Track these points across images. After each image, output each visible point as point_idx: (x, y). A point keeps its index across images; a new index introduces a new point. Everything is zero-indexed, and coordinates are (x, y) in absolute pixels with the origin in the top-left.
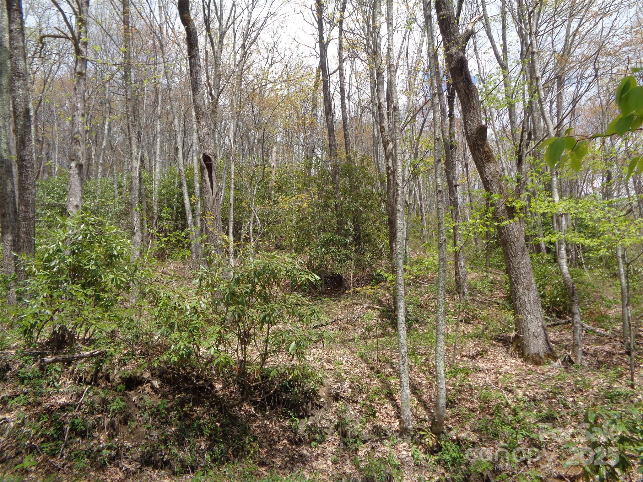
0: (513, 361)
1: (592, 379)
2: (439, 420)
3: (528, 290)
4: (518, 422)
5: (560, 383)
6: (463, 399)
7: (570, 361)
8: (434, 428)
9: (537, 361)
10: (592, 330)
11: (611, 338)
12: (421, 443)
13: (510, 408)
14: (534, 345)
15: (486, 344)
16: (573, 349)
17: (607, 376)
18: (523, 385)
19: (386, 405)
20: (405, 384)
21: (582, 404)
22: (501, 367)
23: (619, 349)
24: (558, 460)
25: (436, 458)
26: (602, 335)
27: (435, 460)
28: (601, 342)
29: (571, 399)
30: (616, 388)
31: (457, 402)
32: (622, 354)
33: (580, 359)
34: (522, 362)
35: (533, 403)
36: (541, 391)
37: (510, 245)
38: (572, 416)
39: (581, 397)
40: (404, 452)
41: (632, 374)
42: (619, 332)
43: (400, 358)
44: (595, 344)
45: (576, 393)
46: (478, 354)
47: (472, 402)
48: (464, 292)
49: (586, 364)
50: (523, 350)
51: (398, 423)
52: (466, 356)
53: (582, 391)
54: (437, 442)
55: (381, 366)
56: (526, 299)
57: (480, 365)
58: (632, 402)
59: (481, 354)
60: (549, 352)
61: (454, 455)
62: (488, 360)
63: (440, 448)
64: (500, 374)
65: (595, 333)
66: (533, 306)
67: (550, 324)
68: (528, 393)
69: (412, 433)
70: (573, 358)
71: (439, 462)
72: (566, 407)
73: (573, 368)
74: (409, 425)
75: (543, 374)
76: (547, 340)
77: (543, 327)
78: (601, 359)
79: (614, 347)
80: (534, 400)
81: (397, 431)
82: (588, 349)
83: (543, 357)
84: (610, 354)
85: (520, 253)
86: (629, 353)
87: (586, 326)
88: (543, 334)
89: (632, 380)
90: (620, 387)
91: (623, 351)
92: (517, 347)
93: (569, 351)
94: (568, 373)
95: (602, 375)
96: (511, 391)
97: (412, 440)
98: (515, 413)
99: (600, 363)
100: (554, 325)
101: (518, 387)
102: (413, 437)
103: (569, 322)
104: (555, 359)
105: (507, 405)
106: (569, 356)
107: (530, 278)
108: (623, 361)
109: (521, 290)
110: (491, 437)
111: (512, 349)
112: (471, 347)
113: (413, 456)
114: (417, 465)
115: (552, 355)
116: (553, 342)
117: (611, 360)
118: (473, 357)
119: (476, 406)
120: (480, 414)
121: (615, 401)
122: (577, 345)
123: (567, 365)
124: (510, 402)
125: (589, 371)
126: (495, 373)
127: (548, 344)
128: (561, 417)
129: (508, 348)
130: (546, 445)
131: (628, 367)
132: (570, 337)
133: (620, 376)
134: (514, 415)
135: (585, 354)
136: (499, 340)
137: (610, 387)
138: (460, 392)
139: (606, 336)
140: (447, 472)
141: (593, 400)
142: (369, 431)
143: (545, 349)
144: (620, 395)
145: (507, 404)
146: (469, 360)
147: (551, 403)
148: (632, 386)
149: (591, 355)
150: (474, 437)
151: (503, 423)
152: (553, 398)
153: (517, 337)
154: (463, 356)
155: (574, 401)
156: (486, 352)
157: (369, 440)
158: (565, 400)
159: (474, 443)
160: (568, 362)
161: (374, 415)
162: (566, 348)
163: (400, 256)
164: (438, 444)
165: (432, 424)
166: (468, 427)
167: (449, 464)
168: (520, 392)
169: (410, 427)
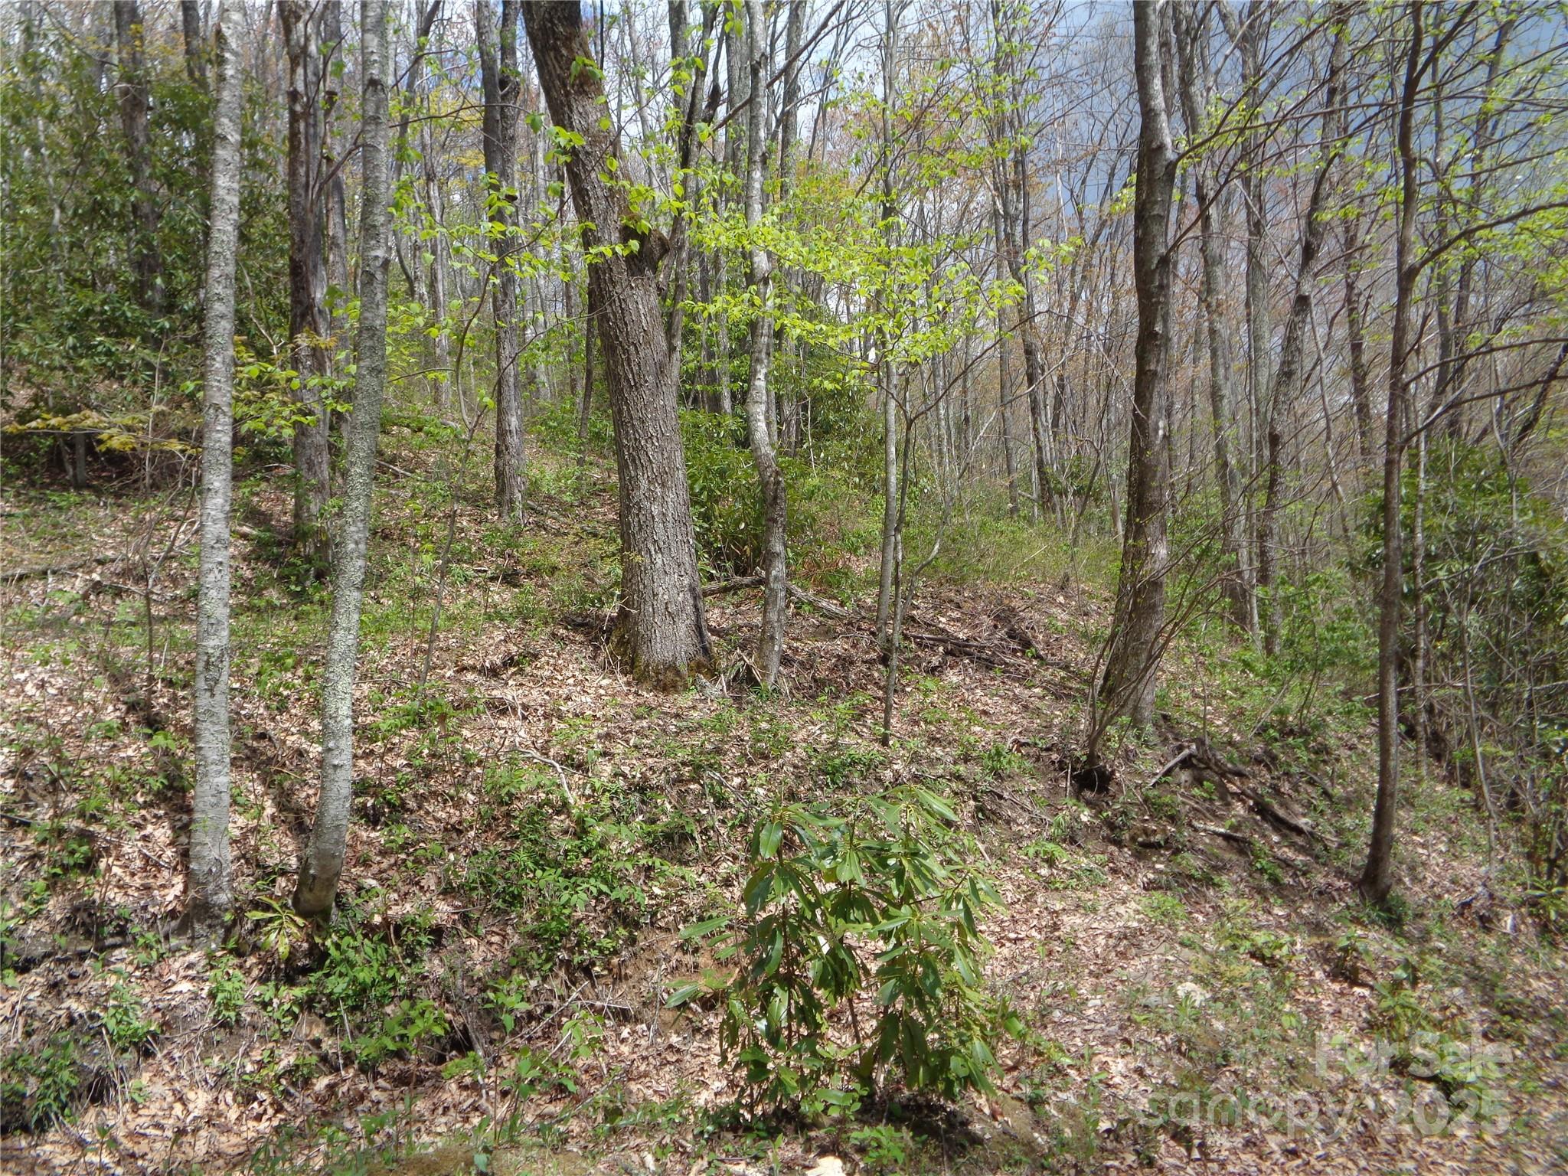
0: (605, 682)
1: (795, 726)
2: (323, 868)
3: (663, 485)
4: (586, 855)
5: (715, 737)
6: (434, 794)
7: (751, 680)
8: (306, 896)
9: (667, 681)
10: (810, 603)
11: (850, 623)
12: (256, 948)
13: (569, 816)
14: (664, 637)
15: (539, 638)
16: (760, 649)
17: (830, 716)
18: (619, 749)
19: (150, 829)
20: (213, 756)
21: (762, 791)
22: (568, 698)
23: (865, 649)
24: (679, 955)
25: (299, 992)
26: (832, 616)
27: (296, 1001)
28: (829, 634)
29: (737, 781)
30: (848, 746)
31: (412, 804)
32: (871, 662)
33: (775, 676)
34: (628, 684)
35: (635, 798)
36: (664, 763)
37: (626, 351)
38: (733, 827)
39: (762, 775)
40: (185, 986)
41: (887, 711)
42: (869, 609)
43: (200, 666)
44: (815, 636)
45: (751, 763)
46: (510, 661)
47: (459, 803)
48: (511, 501)
49: (786, 687)
50: (634, 651)
51: (180, 887)
52: (473, 668)
53: (766, 757)
54: (309, 938)
55: (174, 698)
56: (656, 509)
57: (510, 693)
58: (879, 779)
59: (518, 664)
60: (700, 657)
61: (365, 975)
62: (536, 680)
63: (319, 956)
64: (560, 718)
65: (817, 609)
66: (671, 531)
67: (714, 585)
68: (626, 769)
69: (228, 917)
70: (756, 673)
71: (308, 1004)
72: (721, 803)
73: (752, 697)
74: (219, 889)
75: (677, 716)
76: (698, 627)
77: (692, 590)
78: (823, 674)
79: (854, 646)
80: (641, 789)
81: (172, 914)
82: (796, 650)
83: (684, 670)
84: (845, 662)
85: (650, 379)
86: (884, 660)
87: (799, 592)
88: (689, 609)
89: (887, 725)
90: (858, 745)
91: (873, 655)
92: (621, 642)
93: (750, 655)
94: (740, 710)
95: (818, 715)
96: (580, 767)
97: (225, 941)
98: (581, 830)
99: (819, 683)
100: (725, 590)
101: (604, 754)
102: (229, 930)
103: (761, 582)
104: (713, 674)
105: (564, 808)
106: (749, 668)
107: (672, 451)
108: (869, 677)
109: (644, 484)
110: (500, 904)
111: (605, 652)
112: (493, 643)
113: (212, 995)
114: (225, 1025)
115: (706, 665)
116: (713, 631)
117: (845, 678)
118: (494, 672)
119: (468, 814)
120: (477, 836)
121: (840, 782)
122: (772, 638)
123: (741, 690)
124: (572, 797)
125: (790, 704)
126: (546, 716)
127: (701, 635)
128: (704, 832)
129: (596, 648)
130: (654, 915)
131: (880, 693)
132: (758, 620)
133: (860, 714)
134: (576, 835)
135: (786, 661)
136: (577, 627)
137: (834, 745)
138: (427, 773)
139: (840, 618)
140: (333, 1032)
141: (790, 781)
142: (54, 925)
143: (692, 650)
144: (853, 763)
145: (565, 804)
146: (481, 679)
147: (682, 795)
148: (884, 742)
149: (802, 663)
150: (443, 911)
151: (541, 861)
152: (693, 780)
153: (623, 614)
154: (464, 669)
155: (743, 786)
156: (536, 656)
157: (47, 955)
158: (721, 784)
159: (437, 932)
160: (746, 681)
161: (88, 866)
162: (743, 648)
163: (219, 308)
164: (313, 946)
165: (301, 884)
166: (429, 881)
167: (342, 1007)
168: (607, 769)
169: (224, 898)
